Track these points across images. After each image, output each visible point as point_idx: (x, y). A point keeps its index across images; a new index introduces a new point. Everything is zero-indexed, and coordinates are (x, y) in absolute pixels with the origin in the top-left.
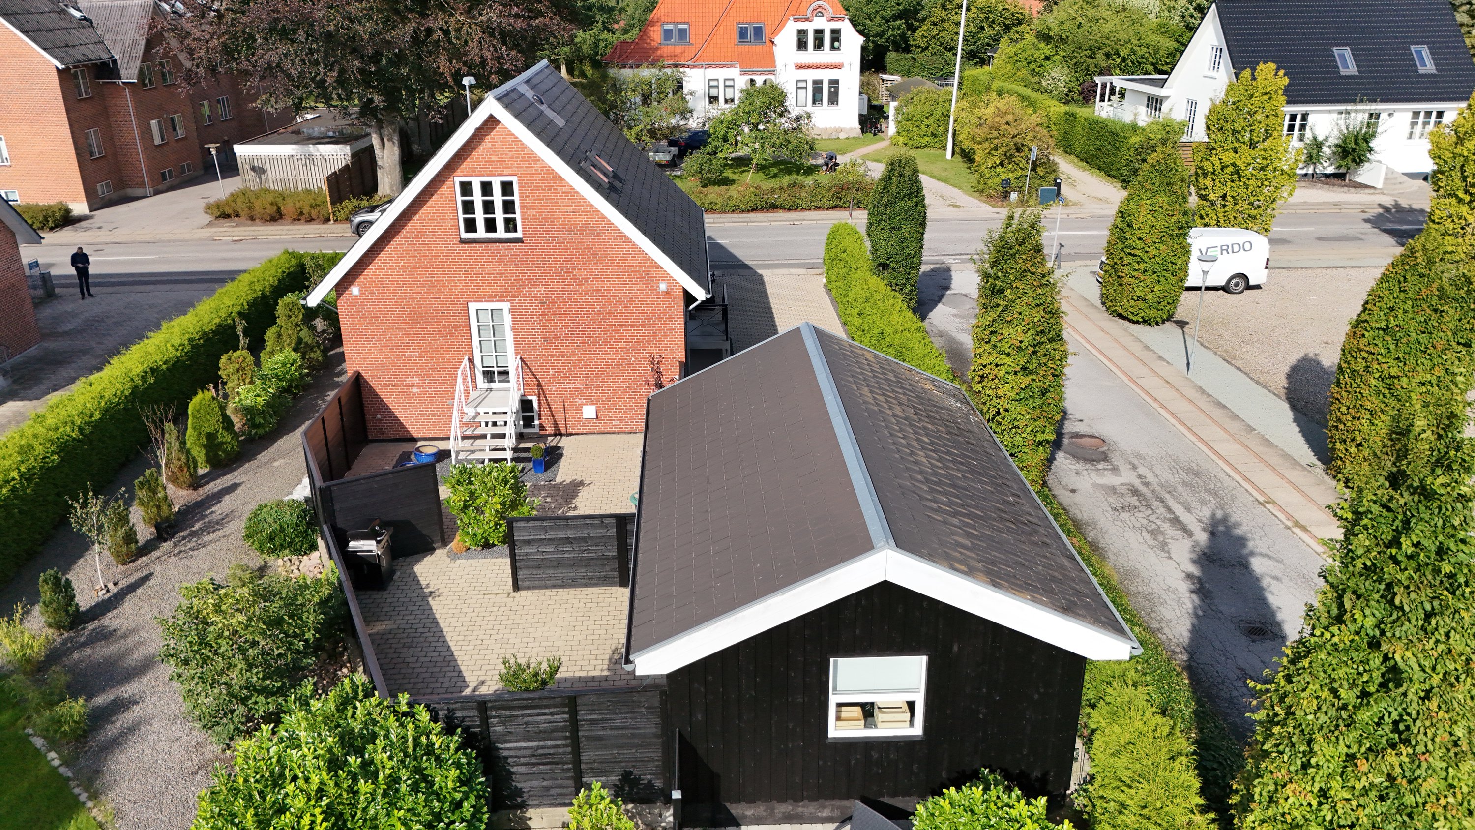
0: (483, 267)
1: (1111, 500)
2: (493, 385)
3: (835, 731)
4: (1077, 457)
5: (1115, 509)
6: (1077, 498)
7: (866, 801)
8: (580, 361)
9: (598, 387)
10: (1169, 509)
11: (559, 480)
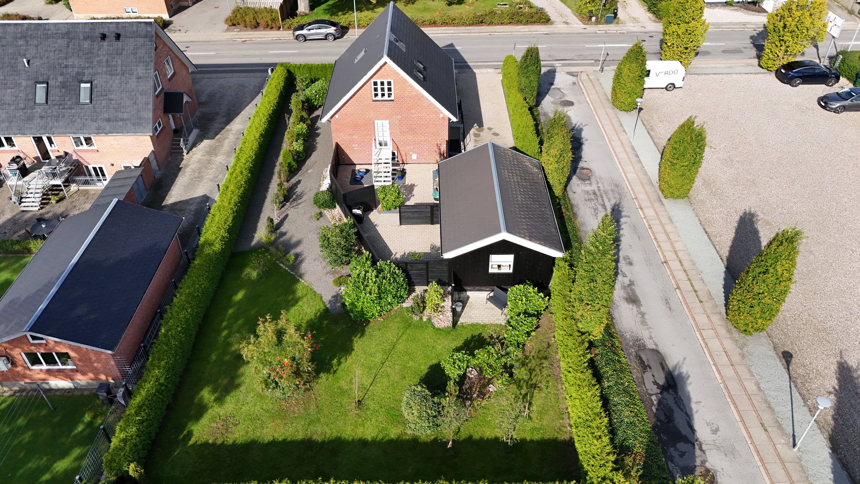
0: (380, 109)
1: (586, 196)
2: (381, 147)
3: (491, 271)
4: (580, 178)
5: (586, 200)
6: (575, 196)
7: (498, 287)
8: (412, 140)
9: (418, 148)
10: (603, 201)
11: (406, 183)
